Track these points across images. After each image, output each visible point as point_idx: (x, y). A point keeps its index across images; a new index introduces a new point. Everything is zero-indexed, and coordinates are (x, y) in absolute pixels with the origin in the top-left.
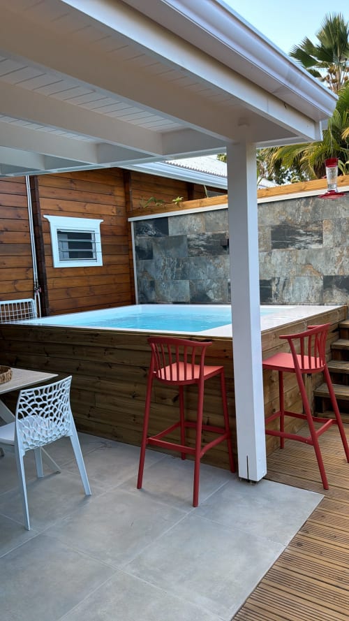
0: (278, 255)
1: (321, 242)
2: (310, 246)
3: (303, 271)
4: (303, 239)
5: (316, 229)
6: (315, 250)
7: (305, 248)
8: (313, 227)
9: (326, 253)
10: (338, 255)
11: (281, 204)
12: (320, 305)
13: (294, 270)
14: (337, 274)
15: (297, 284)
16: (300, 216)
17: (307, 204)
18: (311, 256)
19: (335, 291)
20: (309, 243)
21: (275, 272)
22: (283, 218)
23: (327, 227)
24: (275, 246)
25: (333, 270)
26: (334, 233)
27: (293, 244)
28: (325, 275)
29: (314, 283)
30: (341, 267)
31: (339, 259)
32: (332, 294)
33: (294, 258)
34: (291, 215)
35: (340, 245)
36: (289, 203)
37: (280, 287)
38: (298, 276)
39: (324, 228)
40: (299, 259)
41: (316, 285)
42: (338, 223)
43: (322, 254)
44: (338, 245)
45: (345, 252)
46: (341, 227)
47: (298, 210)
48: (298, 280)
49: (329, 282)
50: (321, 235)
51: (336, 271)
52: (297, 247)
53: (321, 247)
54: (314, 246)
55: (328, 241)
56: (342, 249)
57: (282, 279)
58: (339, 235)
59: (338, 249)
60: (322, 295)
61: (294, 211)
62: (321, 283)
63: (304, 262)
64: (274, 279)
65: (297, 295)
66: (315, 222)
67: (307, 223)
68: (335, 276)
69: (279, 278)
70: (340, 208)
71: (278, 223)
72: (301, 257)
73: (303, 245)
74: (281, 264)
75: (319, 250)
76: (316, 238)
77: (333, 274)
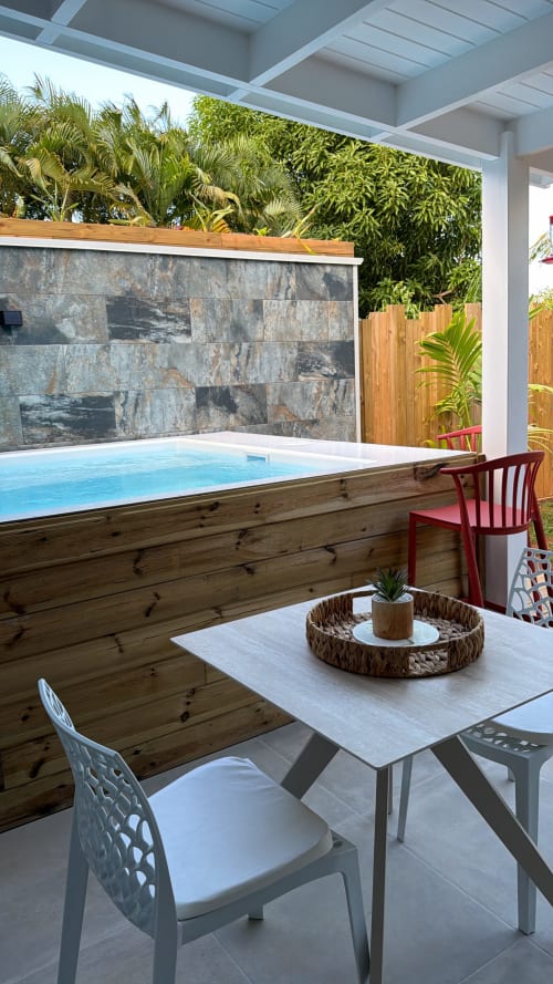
0: (121, 350)
1: (188, 333)
2: (173, 338)
3: (165, 380)
4: (162, 325)
5: (181, 311)
6: (181, 345)
7: (165, 341)
8: (175, 307)
9: (197, 351)
10: (214, 355)
11: (122, 259)
12: (194, 433)
13: (151, 377)
14: (213, 385)
15: (158, 402)
16: (155, 287)
17: (164, 267)
18: (176, 355)
19: (212, 411)
20: (171, 333)
21: (119, 381)
22: (127, 284)
23: (196, 309)
24: (116, 334)
25: (207, 379)
26: (205, 321)
27: (146, 333)
28: (198, 385)
29: (183, 398)
30: (218, 373)
31: (215, 361)
32: (208, 415)
33: (150, 357)
34: (140, 281)
35: (214, 339)
36: (136, 260)
37: (130, 409)
38: (156, 388)
39: (192, 310)
40: (158, 359)
41: (185, 403)
42: (210, 306)
43: (192, 352)
44: (212, 340)
45: (222, 351)
46: (214, 312)
47: (151, 274)
48: (158, 396)
49: (204, 396)
50: (188, 321)
51: (212, 379)
52: (153, 338)
53: (189, 341)
54: (180, 339)
55: (199, 332)
56: (218, 346)
57: (132, 395)
58: (213, 324)
59: (213, 346)
60: (194, 417)
61: (145, 275)
62: (193, 400)
63: (166, 365)
64: (117, 394)
65: (158, 421)
66: (180, 300)
67: (167, 299)
68: (212, 388)
69: (127, 392)
70: (212, 282)
71: (119, 293)
72: (161, 356)
73: (162, 335)
74: (128, 366)
75: (187, 346)
76: (181, 326)
77: (208, 385)
